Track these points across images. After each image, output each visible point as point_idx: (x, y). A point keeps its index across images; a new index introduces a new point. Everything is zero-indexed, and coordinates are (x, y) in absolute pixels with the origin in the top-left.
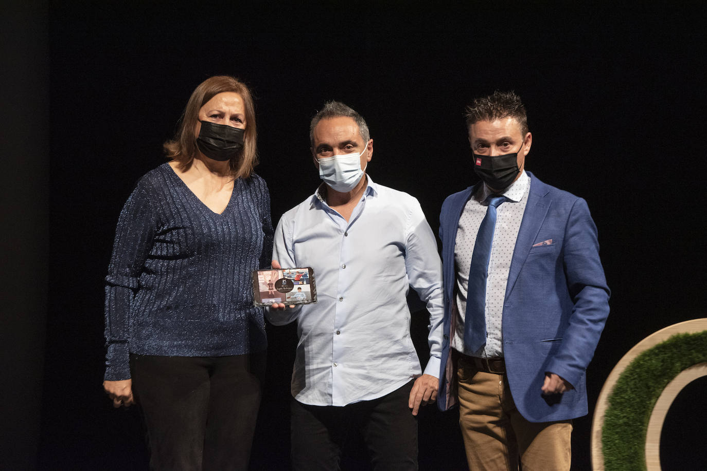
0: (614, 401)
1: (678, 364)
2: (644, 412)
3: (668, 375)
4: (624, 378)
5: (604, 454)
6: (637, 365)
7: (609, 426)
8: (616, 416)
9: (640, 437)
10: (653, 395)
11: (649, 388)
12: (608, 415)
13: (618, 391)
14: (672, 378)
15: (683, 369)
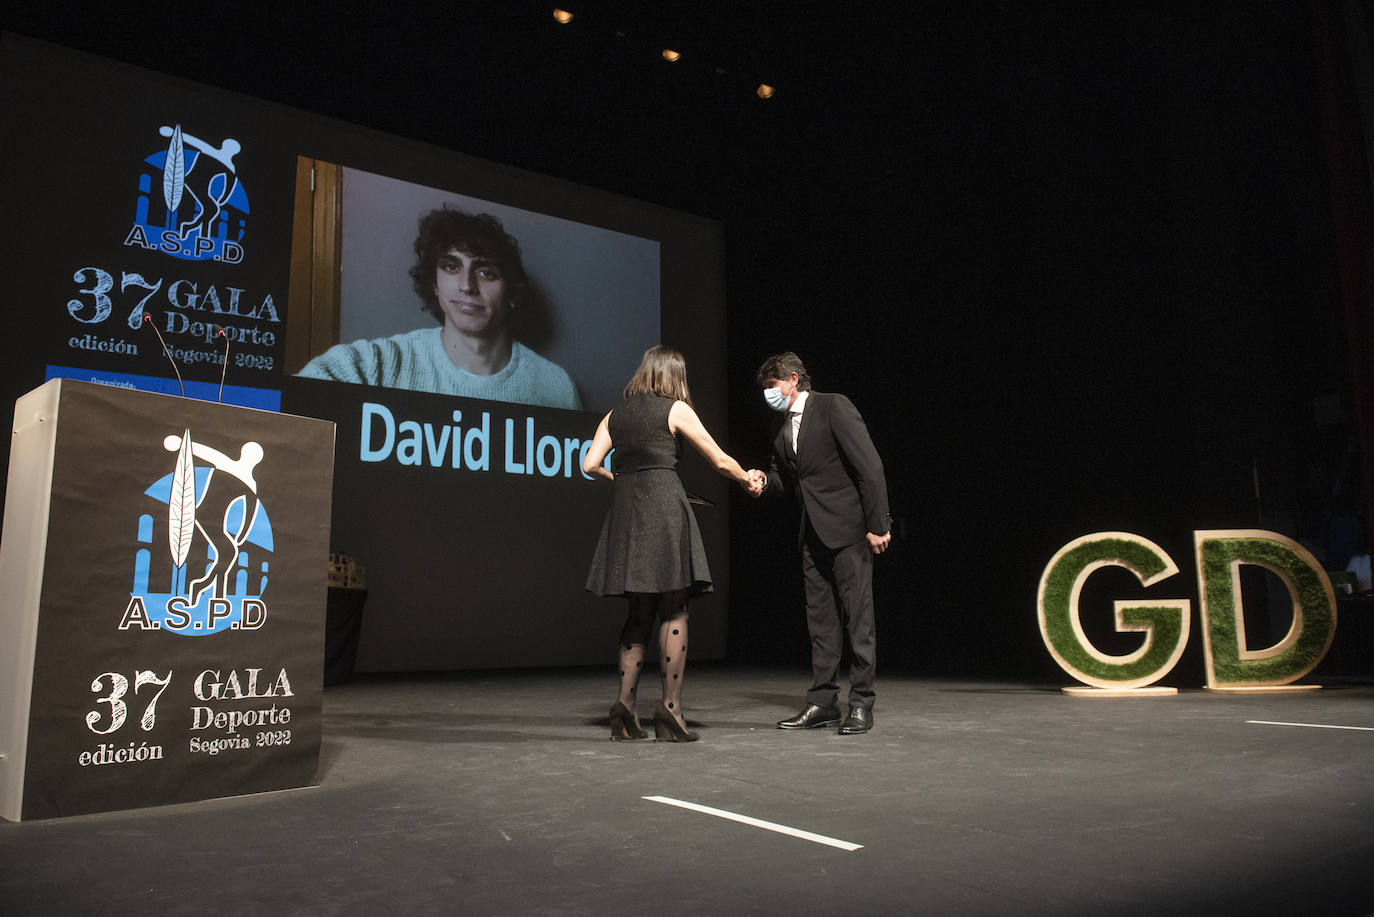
0: (1049, 582)
1: (1087, 560)
2: (1068, 587)
3: (1080, 566)
4: (1055, 568)
5: (1045, 613)
6: (1062, 561)
7: (1048, 597)
8: (1052, 591)
9: (1065, 601)
10: (1072, 577)
11: (1069, 573)
12: (1047, 590)
13: (1052, 576)
14: (1083, 568)
15: (1089, 562)
